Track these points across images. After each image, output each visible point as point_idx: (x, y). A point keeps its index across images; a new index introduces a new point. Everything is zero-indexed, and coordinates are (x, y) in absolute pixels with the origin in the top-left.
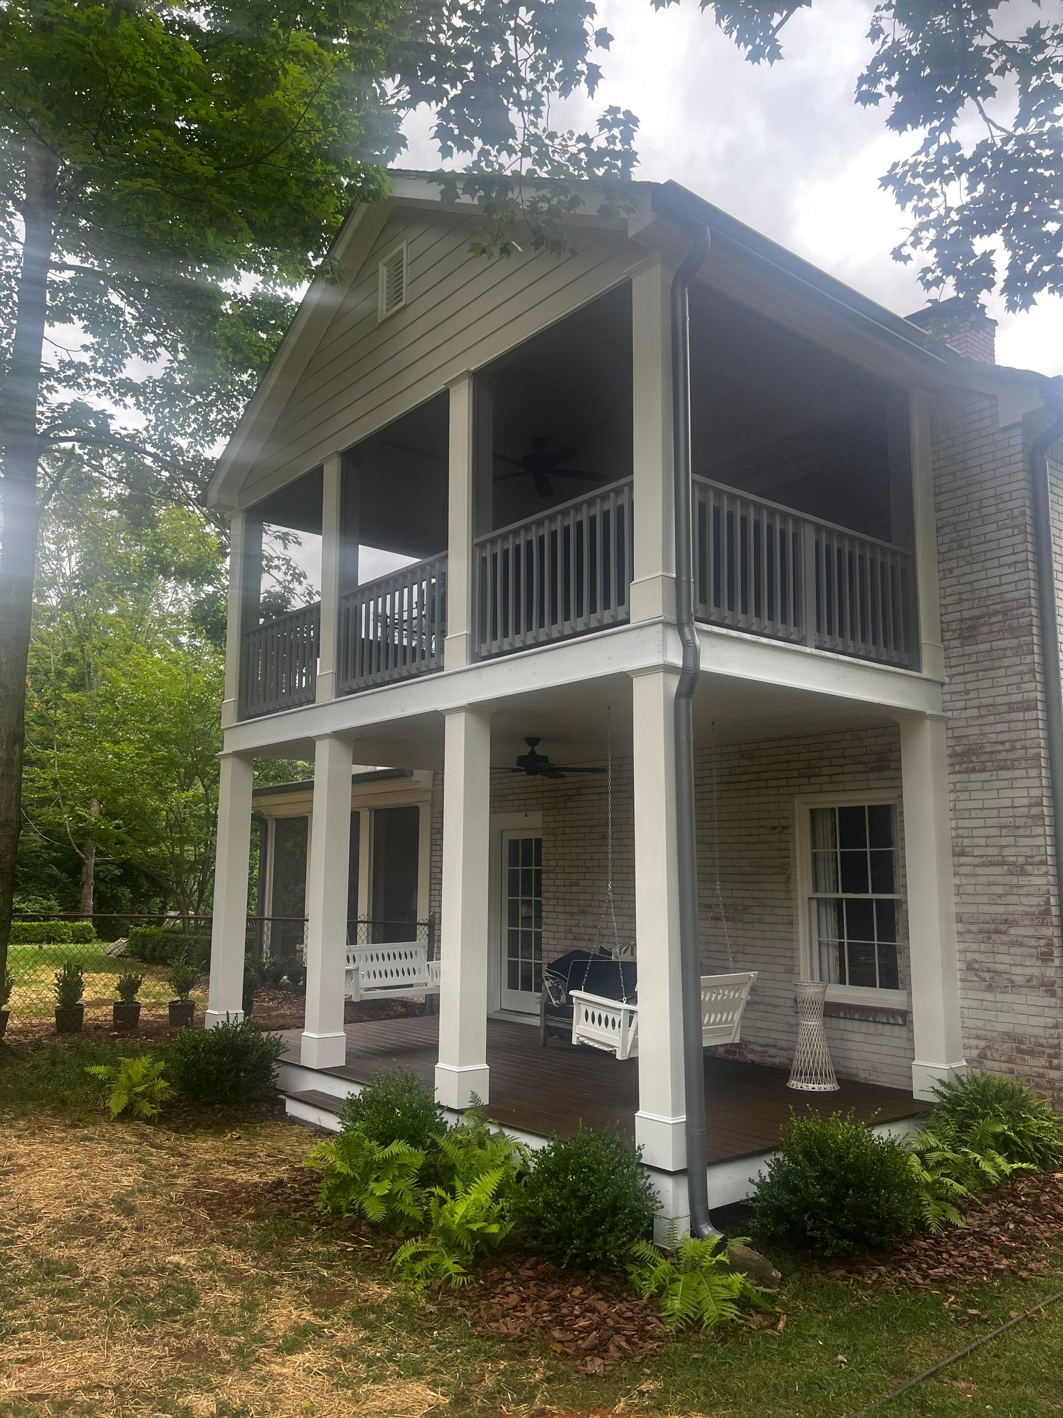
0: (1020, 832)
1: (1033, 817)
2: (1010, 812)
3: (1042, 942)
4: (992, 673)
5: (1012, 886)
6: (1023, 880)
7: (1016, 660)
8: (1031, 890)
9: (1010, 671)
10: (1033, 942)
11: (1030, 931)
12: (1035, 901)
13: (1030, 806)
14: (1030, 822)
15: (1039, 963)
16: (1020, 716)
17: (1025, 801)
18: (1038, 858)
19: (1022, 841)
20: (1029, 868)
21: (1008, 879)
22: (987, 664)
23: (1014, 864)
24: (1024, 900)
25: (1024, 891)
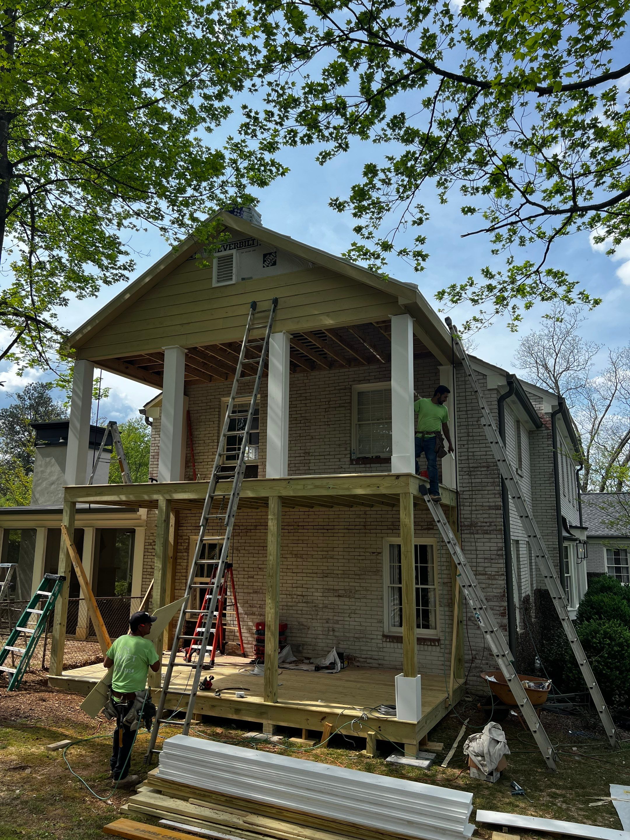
0: (493, 561)
1: (499, 555)
2: (489, 552)
3: (502, 608)
4: (482, 492)
5: (489, 584)
6: (494, 582)
7: (492, 488)
8: (498, 586)
9: (490, 492)
10: (498, 608)
11: (497, 604)
12: (499, 591)
13: (498, 550)
14: (497, 557)
15: (500, 617)
16: (494, 512)
17: (496, 548)
18: (501, 573)
19: (494, 565)
20: (497, 577)
21: (487, 581)
22: (480, 488)
23: (490, 575)
24: (494, 590)
25: (495, 586)
